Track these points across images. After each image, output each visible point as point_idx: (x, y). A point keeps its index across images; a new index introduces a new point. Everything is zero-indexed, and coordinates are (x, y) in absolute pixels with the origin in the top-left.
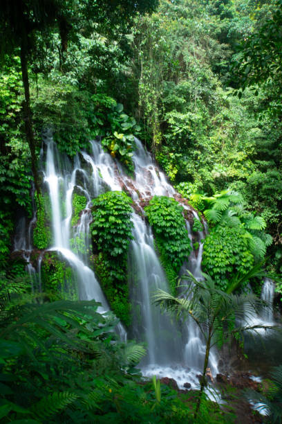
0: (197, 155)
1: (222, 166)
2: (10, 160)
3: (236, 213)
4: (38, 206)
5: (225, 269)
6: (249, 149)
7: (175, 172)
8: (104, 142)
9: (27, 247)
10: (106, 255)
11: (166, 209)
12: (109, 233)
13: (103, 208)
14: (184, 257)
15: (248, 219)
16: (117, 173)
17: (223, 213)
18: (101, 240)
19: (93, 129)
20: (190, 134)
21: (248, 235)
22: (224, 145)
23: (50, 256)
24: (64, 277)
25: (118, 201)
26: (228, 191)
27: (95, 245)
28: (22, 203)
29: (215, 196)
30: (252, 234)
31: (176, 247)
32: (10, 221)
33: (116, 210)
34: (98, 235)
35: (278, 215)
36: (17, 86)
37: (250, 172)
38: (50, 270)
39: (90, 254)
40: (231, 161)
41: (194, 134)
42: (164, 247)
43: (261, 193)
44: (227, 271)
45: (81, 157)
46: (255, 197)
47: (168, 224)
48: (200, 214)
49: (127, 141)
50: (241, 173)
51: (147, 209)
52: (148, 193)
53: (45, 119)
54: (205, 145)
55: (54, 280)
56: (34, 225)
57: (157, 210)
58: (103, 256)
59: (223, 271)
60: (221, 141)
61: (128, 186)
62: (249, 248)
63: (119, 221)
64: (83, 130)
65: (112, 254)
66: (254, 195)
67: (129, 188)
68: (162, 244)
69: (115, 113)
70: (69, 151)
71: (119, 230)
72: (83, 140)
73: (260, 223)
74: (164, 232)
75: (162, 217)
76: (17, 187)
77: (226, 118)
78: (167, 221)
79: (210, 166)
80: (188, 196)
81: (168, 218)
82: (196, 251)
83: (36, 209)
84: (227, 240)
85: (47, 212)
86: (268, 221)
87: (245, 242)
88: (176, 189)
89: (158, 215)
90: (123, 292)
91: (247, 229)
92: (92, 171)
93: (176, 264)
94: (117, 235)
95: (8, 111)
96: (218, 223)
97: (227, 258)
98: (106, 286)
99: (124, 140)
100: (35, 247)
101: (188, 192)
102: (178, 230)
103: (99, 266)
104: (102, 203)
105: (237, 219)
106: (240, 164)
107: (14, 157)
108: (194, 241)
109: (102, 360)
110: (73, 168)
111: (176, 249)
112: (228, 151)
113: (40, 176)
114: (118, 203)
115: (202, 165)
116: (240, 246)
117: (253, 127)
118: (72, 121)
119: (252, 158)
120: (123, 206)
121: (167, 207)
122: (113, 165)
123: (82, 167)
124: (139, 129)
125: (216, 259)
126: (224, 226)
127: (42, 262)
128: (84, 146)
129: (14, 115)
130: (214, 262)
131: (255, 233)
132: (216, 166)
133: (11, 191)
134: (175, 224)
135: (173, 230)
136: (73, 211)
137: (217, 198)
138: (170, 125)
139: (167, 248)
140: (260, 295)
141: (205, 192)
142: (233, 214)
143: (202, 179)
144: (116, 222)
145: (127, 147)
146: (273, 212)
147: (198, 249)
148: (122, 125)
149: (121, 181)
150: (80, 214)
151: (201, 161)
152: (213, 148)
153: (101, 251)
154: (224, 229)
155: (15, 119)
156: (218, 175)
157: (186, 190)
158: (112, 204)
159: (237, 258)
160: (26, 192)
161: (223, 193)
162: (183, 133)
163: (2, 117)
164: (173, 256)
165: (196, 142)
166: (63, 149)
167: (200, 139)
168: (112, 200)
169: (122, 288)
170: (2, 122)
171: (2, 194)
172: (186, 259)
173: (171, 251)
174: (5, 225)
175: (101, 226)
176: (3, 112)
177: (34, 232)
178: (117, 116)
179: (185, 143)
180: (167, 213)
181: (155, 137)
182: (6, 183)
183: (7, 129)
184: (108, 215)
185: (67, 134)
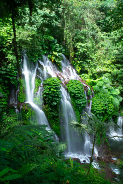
0: (90, 62)
1: (100, 67)
2: (8, 64)
3: (106, 87)
4: (20, 84)
5: (101, 111)
6: (112, 59)
7: (80, 69)
8: (49, 56)
9: (15, 102)
10: (49, 105)
11: (76, 85)
12: (51, 96)
13: (48, 85)
14: (84, 106)
15: (112, 90)
16: (54, 70)
17: (101, 87)
19: (44, 50)
20: (86, 52)
21: (111, 97)
22: (101, 57)
23: (25, 106)
24: (31, 115)
25: (55, 82)
26: (103, 78)
27: (45, 101)
28: (13, 83)
29: (97, 79)
30: (113, 96)
32: (8, 90)
33: (54, 86)
34: (46, 96)
36: (10, 31)
37: (113, 69)
38: (25, 112)
40: (105, 64)
41: (88, 52)
42: (75, 102)
43: (118, 79)
44: (102, 113)
46: (115, 80)
47: (77, 92)
48: (91, 87)
49: (59, 55)
50: (109, 70)
51: (67, 85)
53: (23, 46)
54: (93, 57)
55: (27, 116)
56: (18, 92)
57: (72, 85)
58: (48, 105)
59: (101, 112)
60: (100, 55)
62: (112, 102)
63: (55, 91)
64: (39, 51)
65: (52, 105)
66: (115, 79)
67: (59, 76)
68: (74, 101)
69: (54, 43)
70: (33, 60)
71: (55, 94)
72: (40, 55)
73: (117, 92)
74: (75, 95)
75: (74, 89)
76: (11, 76)
77: (102, 46)
78: (76, 90)
79: (95, 66)
80: (85, 80)
81: (77, 89)
82: (89, 103)
83: (19, 85)
84: (103, 99)
85: (24, 87)
86: (121, 91)
87: (111, 100)
88: (80, 77)
89: (72, 88)
90: (57, 121)
91: (111, 94)
93: (80, 109)
94: (55, 97)
95: (7, 43)
96: (98, 91)
97: (102, 107)
98: (50, 119)
99: (58, 55)
100: (19, 102)
102: (81, 95)
103: (46, 110)
104: (48, 83)
105: (107, 90)
106: (108, 66)
107: (9, 63)
108: (88, 99)
109: (48, 150)
111: (80, 102)
112: (103, 60)
113: (21, 71)
114: (55, 83)
115: (92, 66)
116: (108, 101)
117: (115, 49)
118: (35, 47)
119: (114, 63)
120: (57, 84)
121: (76, 84)
123: (39, 67)
124: (64, 50)
125: (98, 107)
126: (101, 93)
127: (22, 108)
128: (40, 58)
129: (9, 44)
131: (115, 96)
132: (98, 67)
133: (8, 78)
134: (80, 92)
135: (79, 94)
136: (35, 86)
137: (98, 81)
138: (78, 48)
139: (76, 102)
141: (93, 78)
142: (105, 87)
143: (92, 72)
144: (54, 91)
145: (59, 58)
147: (90, 103)
148: (57, 48)
149: (56, 73)
150: (38, 87)
151: (91, 64)
152: (96, 59)
153: (47, 103)
154: (101, 94)
155: (10, 46)
156: (99, 71)
157: (85, 77)
158: (52, 83)
159: (107, 107)
160: (15, 78)
161: (101, 78)
162: (83, 52)
163: (4, 45)
164: (79, 106)
165: (89, 56)
166: (31, 59)
167: (91, 55)
168: (52, 81)
169: (56, 119)
170: (4, 48)
171: (5, 79)
172: (84, 107)
173: (78, 104)
174: (6, 92)
175: (47, 92)
176: (5, 43)
177: (18, 95)
178: (54, 45)
179: (84, 57)
180: (76, 87)
181: (71, 54)
182: (6, 74)
183: (6, 50)
184: (51, 88)
185: (32, 53)
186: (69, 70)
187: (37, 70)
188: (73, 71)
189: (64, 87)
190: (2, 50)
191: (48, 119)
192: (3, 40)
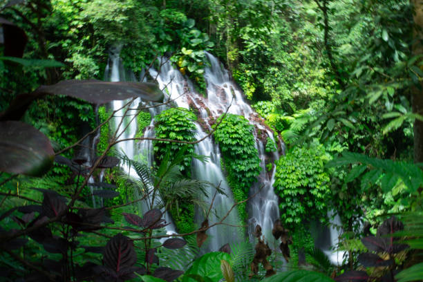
0: (274, 72)
1: (302, 84)
2: (73, 76)
4: (101, 121)
5: (296, 191)
7: (253, 90)
8: (173, 59)
11: (233, 127)
12: (170, 150)
13: (162, 123)
14: (253, 177)
17: (301, 133)
18: (162, 157)
19: (161, 45)
20: (265, 50)
21: (327, 156)
22: (305, 62)
23: (111, 171)
24: (126, 193)
25: (180, 117)
26: (309, 111)
27: (158, 162)
28: (85, 119)
29: (295, 115)
31: (243, 166)
32: (74, 136)
33: (177, 126)
34: (159, 151)
39: (153, 171)
40: (313, 78)
41: (270, 50)
42: (231, 166)
45: (147, 73)
47: (234, 143)
48: (276, 133)
49: (197, 57)
50: (322, 92)
51: (214, 126)
53: (105, 35)
54: (282, 62)
56: (98, 141)
57: (223, 127)
59: (294, 193)
60: (302, 57)
61: (198, 103)
62: (325, 170)
63: (180, 138)
64: (149, 46)
68: (229, 164)
69: (186, 28)
70: (133, 68)
71: (181, 146)
72: (150, 57)
74: (230, 150)
75: (228, 135)
76: (80, 102)
77: (308, 34)
78: (233, 139)
79: (290, 84)
80: (265, 116)
81: (234, 136)
82: (270, 172)
84: (302, 161)
85: (111, 128)
87: (322, 164)
88: (254, 109)
89: (224, 133)
90: (189, 212)
93: (244, 184)
95: (71, 27)
97: (299, 180)
99: (193, 56)
101: (266, 111)
102: (245, 149)
104: (163, 119)
106: (322, 82)
107: (77, 72)
108: (267, 162)
111: (243, 168)
112: (310, 68)
114: (180, 119)
115: (280, 83)
116: (315, 167)
118: (136, 37)
120: (184, 122)
121: (234, 125)
122: (183, 82)
124: (211, 45)
125: (287, 180)
127: (104, 177)
128: (150, 62)
129: (77, 31)
130: (285, 184)
132: (296, 84)
133: (73, 107)
134: (242, 143)
135: (239, 149)
136: (137, 128)
137: (296, 118)
138: (245, 40)
139: (234, 167)
141: (285, 111)
143: (280, 98)
144: (176, 139)
145: (197, 64)
147: (272, 170)
148: (192, 41)
149: (189, 98)
150: (143, 131)
151: (279, 79)
152: (293, 65)
154: (300, 150)
155: (78, 34)
156: (297, 94)
157: (264, 109)
158: (173, 120)
159: (311, 180)
160: (89, 107)
161: (303, 112)
162: (257, 48)
163: (65, 33)
164: (239, 176)
165: (273, 59)
166: (128, 65)
167: (278, 55)
168: (173, 116)
169: (187, 207)
170: (65, 38)
171: (66, 109)
172: (254, 182)
173: (238, 171)
174: (69, 140)
175: (162, 142)
176: (66, 28)
177: (98, 148)
178: (187, 32)
179: (260, 60)
180: (233, 131)
181: (228, 53)
182: (68, 99)
183: (70, 45)
184: (169, 131)
185: (131, 50)
189: (205, 129)
190: (59, 43)
192: (62, 21)
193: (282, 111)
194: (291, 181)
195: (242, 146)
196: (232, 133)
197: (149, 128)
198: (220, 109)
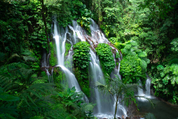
0: (118, 26)
1: (128, 30)
2: (39, 30)
3: (134, 50)
4: (51, 48)
5: (129, 74)
6: (140, 23)
7: (108, 33)
8: (78, 21)
10: (79, 68)
11: (104, 49)
12: (80, 59)
13: (78, 48)
15: (139, 53)
16: (83, 34)
17: (129, 50)
18: (77, 62)
19: (73, 15)
20: (114, 17)
21: (139, 59)
22: (129, 21)
23: (56, 69)
24: (62, 77)
25: (84, 45)
26: (131, 41)
27: (75, 64)
28: (44, 47)
29: (125, 43)
30: (141, 59)
31: (109, 64)
32: (40, 55)
33: (83, 49)
34: (76, 60)
35: (152, 51)
37: (140, 32)
38: (57, 75)
39: (73, 68)
40: (132, 28)
41: (116, 17)
42: (104, 64)
43: (145, 42)
45: (68, 27)
47: (105, 55)
48: (119, 50)
49: (88, 20)
50: (136, 33)
51: (96, 49)
52: (97, 42)
53: (53, 12)
54: (121, 21)
55: (58, 79)
56: (50, 56)
57: (101, 49)
58: (78, 68)
60: (128, 19)
61: (88, 39)
62: (139, 65)
63: (85, 54)
64: (69, 16)
65: (82, 68)
66: (142, 42)
67: (89, 40)
68: (103, 63)
69: (83, 8)
70: (63, 25)
71: (85, 57)
72: (69, 20)
73: (145, 54)
74: (103, 58)
75: (103, 52)
76: (42, 41)
77: (130, 10)
79: (123, 30)
80: (114, 43)
81: (105, 52)
82: (117, 66)
84: (130, 61)
85: (55, 51)
86: (148, 53)
87: (138, 62)
88: (109, 40)
89: (101, 51)
90: (87, 83)
92: (73, 33)
93: (109, 72)
94: (84, 60)
95: (37, 9)
96: (126, 54)
97: (130, 69)
98: (80, 81)
99: (86, 20)
100: (50, 65)
101: (114, 41)
102: (109, 58)
103: (77, 73)
104: (77, 47)
105: (134, 53)
106: (136, 29)
107: (40, 28)
108: (116, 62)
110: (65, 32)
111: (109, 65)
112: (131, 24)
113: (52, 36)
114: (84, 46)
115: (120, 30)
116: (136, 64)
117: (142, 13)
118: (64, 13)
119: (141, 26)
120: (86, 47)
121: (105, 48)
123: (69, 32)
124: (93, 15)
125: (126, 69)
126: (129, 56)
127: (53, 71)
128: (70, 23)
130: (125, 71)
131: (142, 58)
132: (126, 30)
133: (40, 42)
134: (108, 55)
135: (107, 57)
136: (66, 50)
137: (126, 44)
138: (106, 13)
139: (105, 65)
140: (145, 84)
142: (133, 50)
143: (120, 36)
144: (83, 55)
145: (88, 23)
146: (150, 49)
147: (118, 65)
148: (86, 13)
149: (85, 37)
150: (68, 51)
151: (119, 28)
152: (124, 23)
153: (77, 66)
154: (129, 57)
155: (41, 12)
156: (126, 34)
157: (113, 41)
158: (82, 47)
159: (135, 69)
160: (46, 42)
161: (129, 42)
162: (111, 16)
163: (35, 12)
164: (107, 68)
165: (117, 20)
166: (61, 24)
167: (119, 19)
168: (81, 45)
169: (86, 82)
170: (35, 14)
171: (36, 44)
172: (113, 70)
173: (107, 66)
174: (38, 56)
175: (77, 56)
176: (36, 9)
177: (50, 59)
178: (83, 10)
179: (112, 21)
180: (105, 50)
181: (99, 18)
182: (38, 39)
183: (37, 16)
184: (80, 52)
185: (62, 18)
186: (98, 35)
187: (67, 34)
188: (102, 35)
189: (93, 50)
190: (33, 16)
191: (78, 82)
192: (34, 7)
193: (120, 41)
194: (127, 70)
195: (108, 56)
196: (104, 51)
197: (71, 50)
198: (97, 41)
